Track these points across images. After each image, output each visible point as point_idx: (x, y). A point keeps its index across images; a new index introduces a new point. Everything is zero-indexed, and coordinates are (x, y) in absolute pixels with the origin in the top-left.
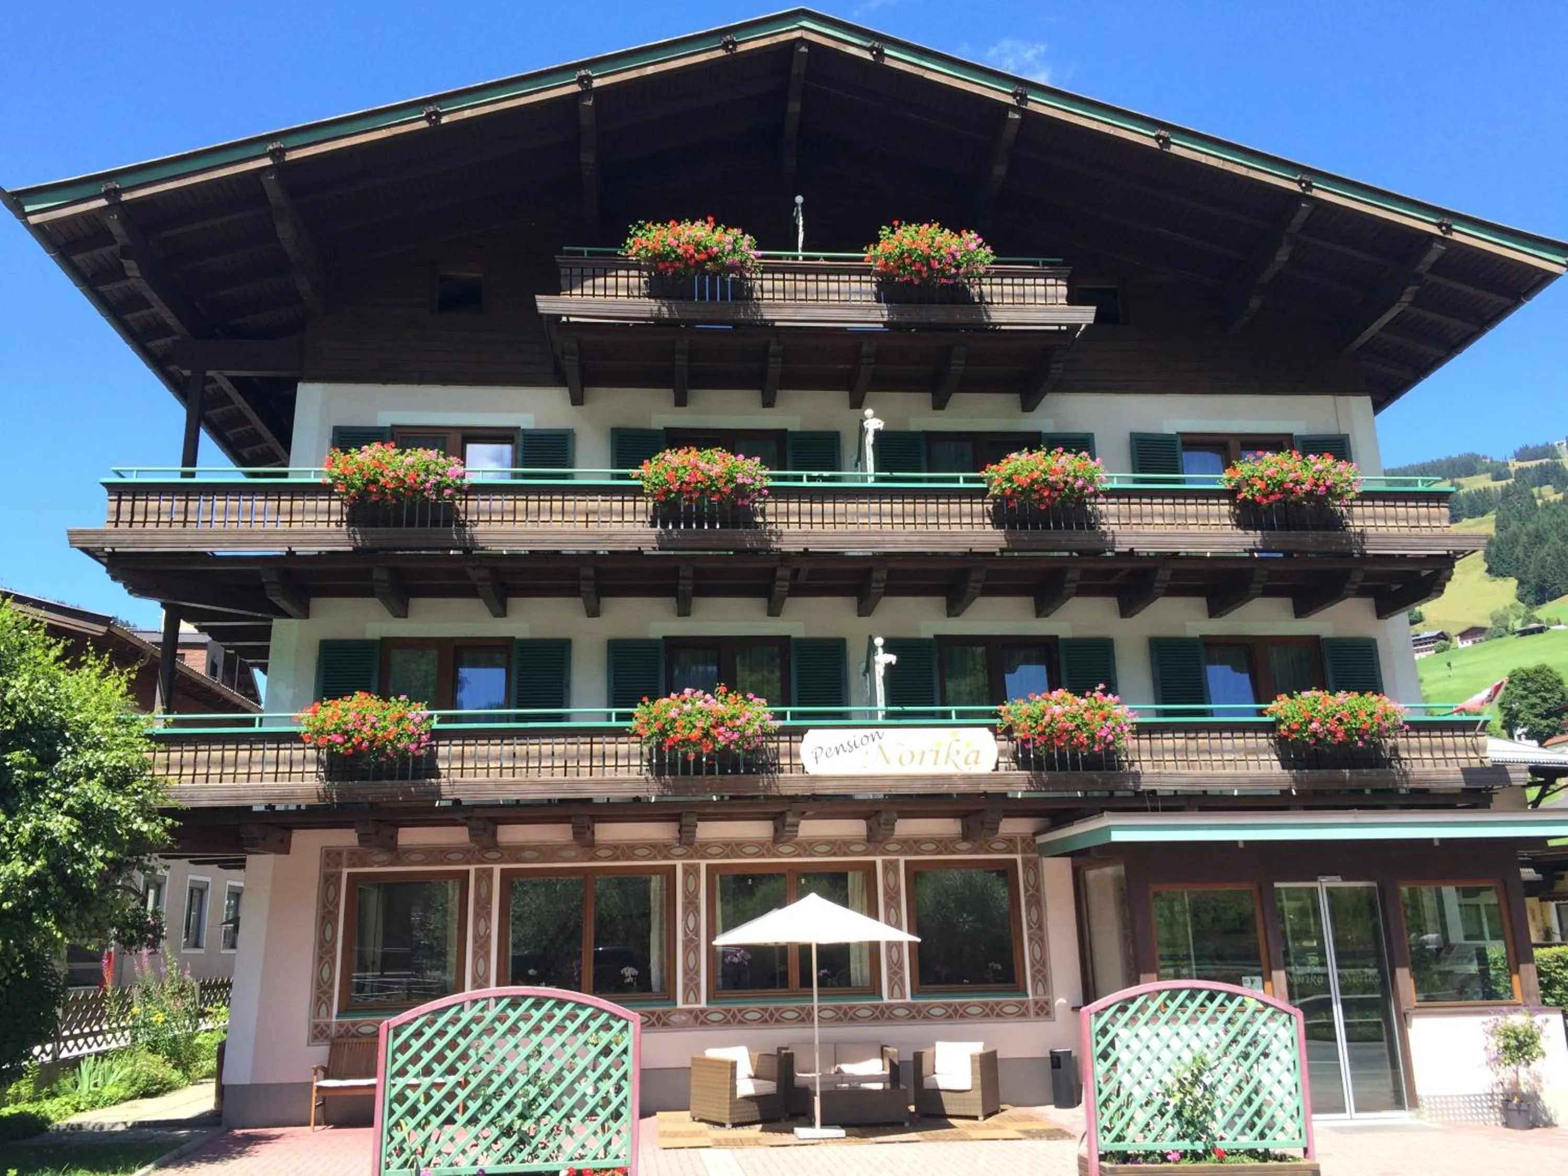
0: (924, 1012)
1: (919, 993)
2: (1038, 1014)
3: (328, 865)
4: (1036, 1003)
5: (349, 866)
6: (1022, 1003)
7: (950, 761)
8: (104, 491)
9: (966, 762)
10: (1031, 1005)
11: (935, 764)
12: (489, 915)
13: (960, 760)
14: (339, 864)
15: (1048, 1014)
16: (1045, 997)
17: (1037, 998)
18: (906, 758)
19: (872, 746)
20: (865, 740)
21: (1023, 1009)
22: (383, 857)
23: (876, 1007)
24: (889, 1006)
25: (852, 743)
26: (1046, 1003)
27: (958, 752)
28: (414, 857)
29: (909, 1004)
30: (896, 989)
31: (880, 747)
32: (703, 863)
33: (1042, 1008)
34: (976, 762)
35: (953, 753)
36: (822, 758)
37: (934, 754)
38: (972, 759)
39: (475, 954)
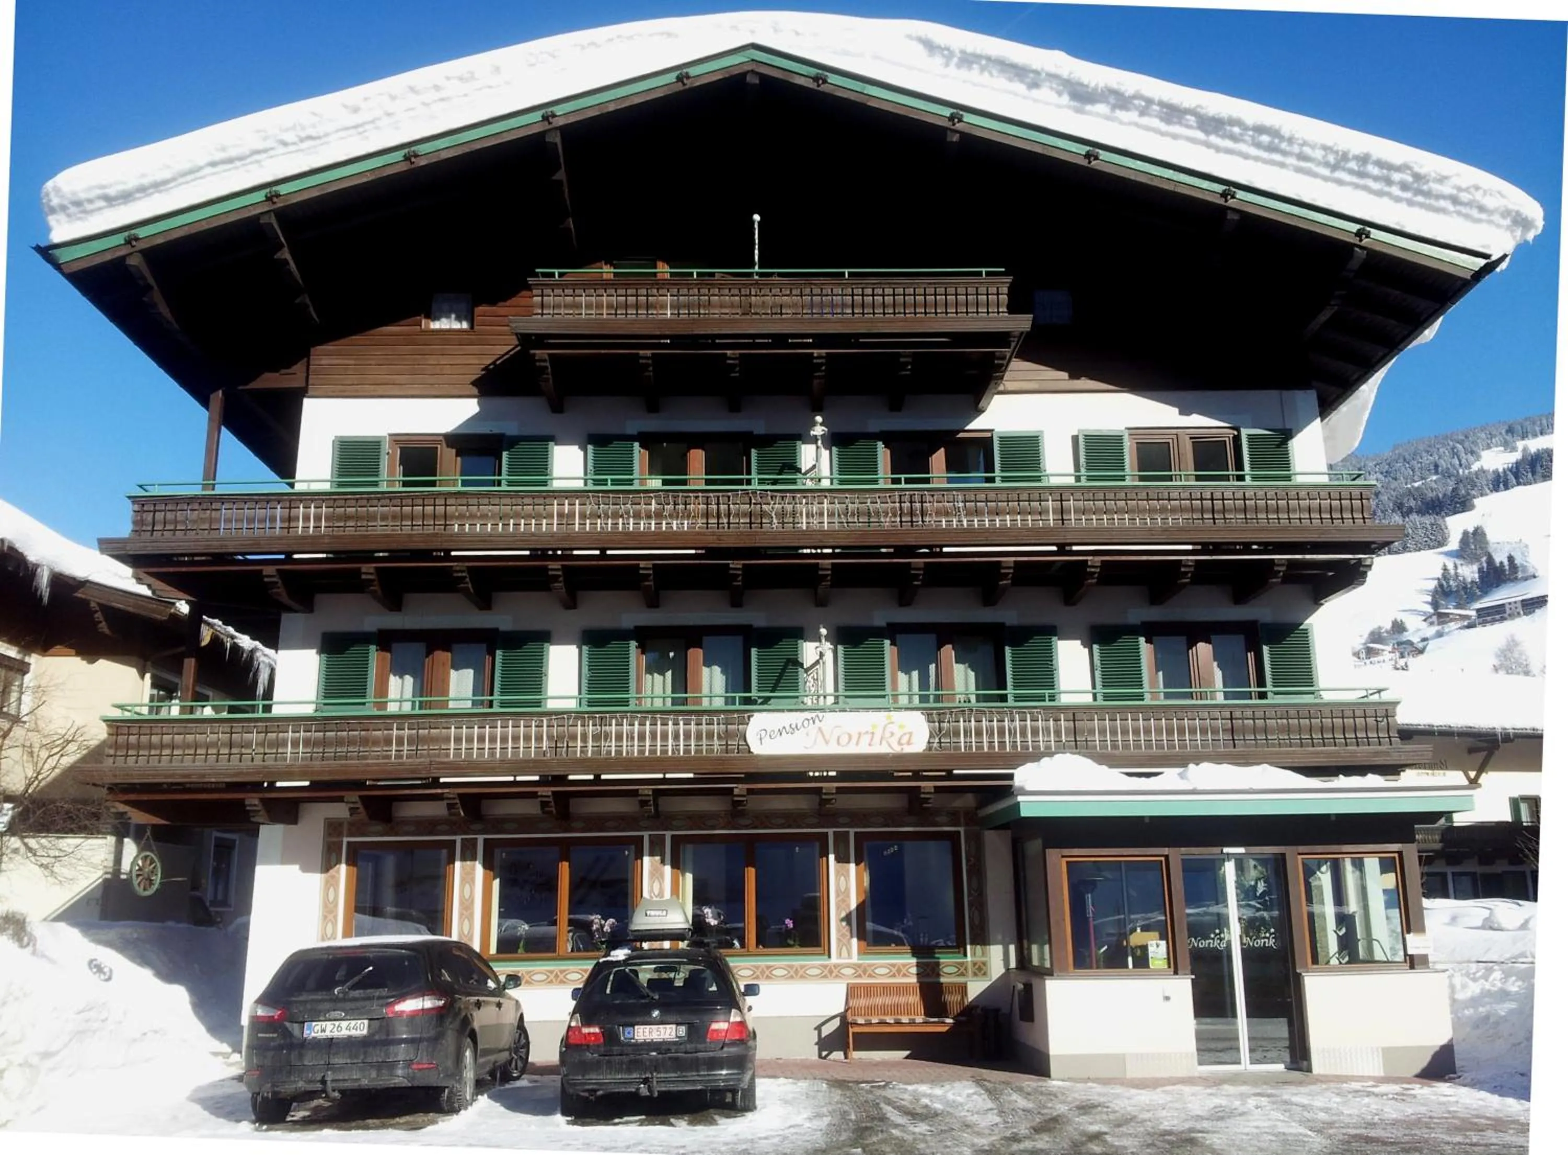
0: (869, 971)
1: (865, 953)
2: (975, 974)
3: (330, 835)
4: (974, 964)
5: (348, 836)
6: (962, 964)
7: (884, 742)
8: (129, 502)
9: (900, 743)
10: (970, 966)
11: (870, 745)
12: (473, 881)
13: (894, 741)
14: (340, 834)
15: (985, 974)
16: (983, 959)
17: (975, 959)
18: (844, 740)
19: (812, 729)
20: (806, 723)
21: (962, 969)
22: (379, 828)
23: (825, 966)
24: (836, 966)
25: (793, 726)
26: (984, 964)
27: (892, 734)
28: (406, 828)
29: (855, 964)
30: (844, 950)
31: (820, 729)
32: (668, 834)
33: (980, 969)
34: (909, 743)
35: (887, 735)
36: (766, 740)
37: (869, 736)
38: (904, 740)
39: (461, 915)
